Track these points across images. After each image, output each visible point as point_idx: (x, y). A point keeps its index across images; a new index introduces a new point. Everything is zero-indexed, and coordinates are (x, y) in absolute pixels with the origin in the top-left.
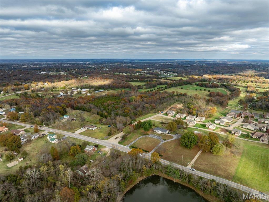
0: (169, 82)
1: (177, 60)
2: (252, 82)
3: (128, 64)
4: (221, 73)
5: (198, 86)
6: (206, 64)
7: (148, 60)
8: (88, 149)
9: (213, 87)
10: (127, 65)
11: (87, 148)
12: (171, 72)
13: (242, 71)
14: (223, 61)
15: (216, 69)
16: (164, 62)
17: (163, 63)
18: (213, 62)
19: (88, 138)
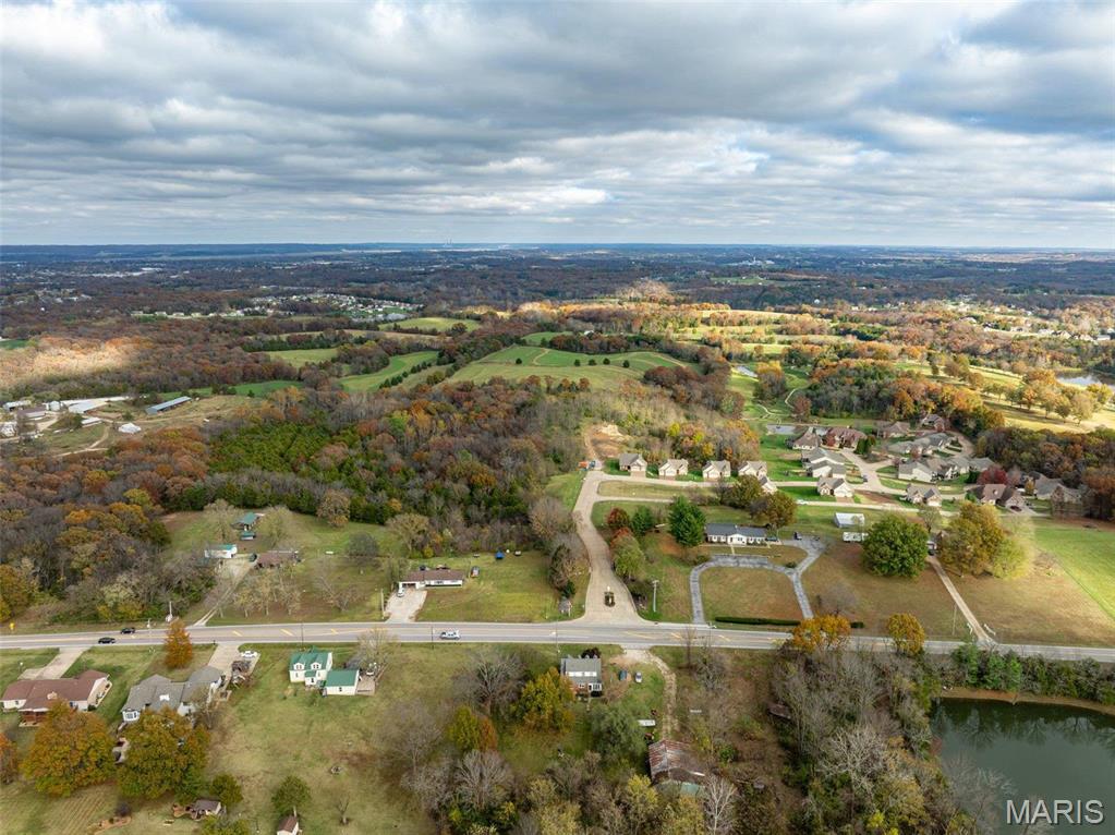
0: (424, 340)
1: (347, 247)
2: (706, 322)
3: (138, 270)
4: (569, 294)
5: (550, 347)
6: (479, 262)
7: (217, 250)
8: (579, 674)
9: (612, 350)
10: (135, 274)
11: (571, 674)
12: (381, 297)
13: (633, 285)
14: (529, 251)
15: (540, 281)
16: (305, 259)
17: (301, 261)
18: (496, 253)
19: (478, 627)
